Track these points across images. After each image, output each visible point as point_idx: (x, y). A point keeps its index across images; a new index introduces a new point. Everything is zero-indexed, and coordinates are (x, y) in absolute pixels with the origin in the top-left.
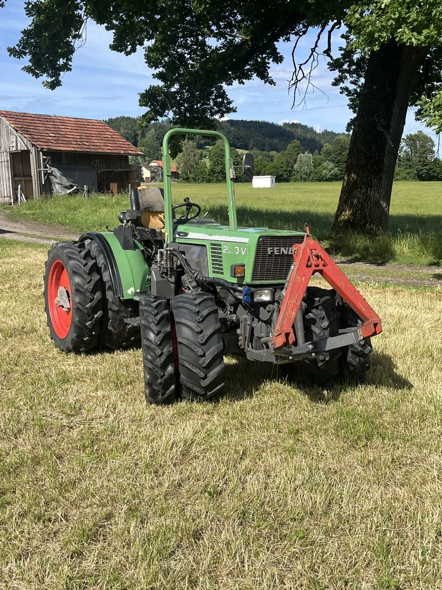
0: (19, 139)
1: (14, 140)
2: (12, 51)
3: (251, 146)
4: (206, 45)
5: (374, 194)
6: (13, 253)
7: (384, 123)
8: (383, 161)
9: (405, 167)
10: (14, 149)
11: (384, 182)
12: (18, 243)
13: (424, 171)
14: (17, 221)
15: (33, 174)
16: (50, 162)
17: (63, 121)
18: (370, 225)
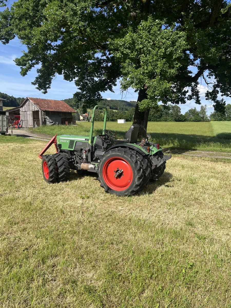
0: (35, 107)
1: (34, 107)
2: (33, 83)
3: (118, 109)
4: (94, 79)
6: (32, 142)
9: (171, 117)
10: (34, 110)
11: (144, 123)
12: (34, 140)
13: (177, 118)
14: (34, 133)
15: (40, 118)
16: (46, 115)
17: (50, 101)
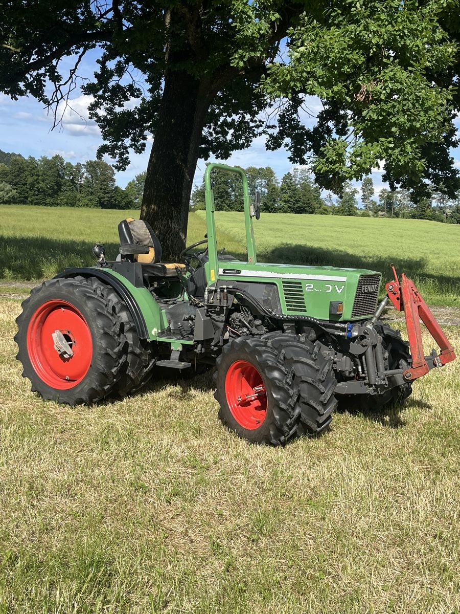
5: (174, 225)
7: (182, 157)
8: (182, 194)
9: (86, 193)
13: (106, 199)
18: (173, 256)
